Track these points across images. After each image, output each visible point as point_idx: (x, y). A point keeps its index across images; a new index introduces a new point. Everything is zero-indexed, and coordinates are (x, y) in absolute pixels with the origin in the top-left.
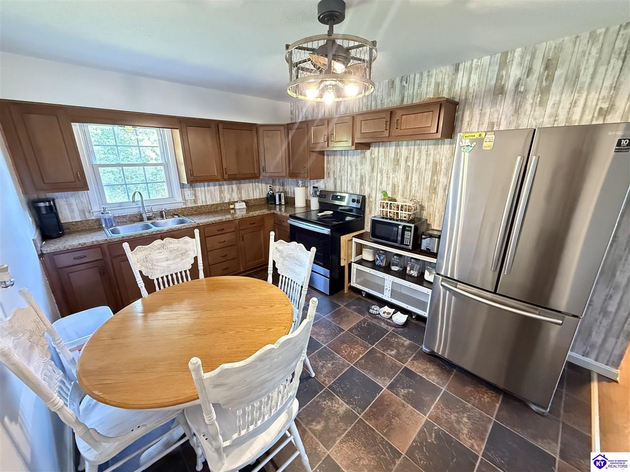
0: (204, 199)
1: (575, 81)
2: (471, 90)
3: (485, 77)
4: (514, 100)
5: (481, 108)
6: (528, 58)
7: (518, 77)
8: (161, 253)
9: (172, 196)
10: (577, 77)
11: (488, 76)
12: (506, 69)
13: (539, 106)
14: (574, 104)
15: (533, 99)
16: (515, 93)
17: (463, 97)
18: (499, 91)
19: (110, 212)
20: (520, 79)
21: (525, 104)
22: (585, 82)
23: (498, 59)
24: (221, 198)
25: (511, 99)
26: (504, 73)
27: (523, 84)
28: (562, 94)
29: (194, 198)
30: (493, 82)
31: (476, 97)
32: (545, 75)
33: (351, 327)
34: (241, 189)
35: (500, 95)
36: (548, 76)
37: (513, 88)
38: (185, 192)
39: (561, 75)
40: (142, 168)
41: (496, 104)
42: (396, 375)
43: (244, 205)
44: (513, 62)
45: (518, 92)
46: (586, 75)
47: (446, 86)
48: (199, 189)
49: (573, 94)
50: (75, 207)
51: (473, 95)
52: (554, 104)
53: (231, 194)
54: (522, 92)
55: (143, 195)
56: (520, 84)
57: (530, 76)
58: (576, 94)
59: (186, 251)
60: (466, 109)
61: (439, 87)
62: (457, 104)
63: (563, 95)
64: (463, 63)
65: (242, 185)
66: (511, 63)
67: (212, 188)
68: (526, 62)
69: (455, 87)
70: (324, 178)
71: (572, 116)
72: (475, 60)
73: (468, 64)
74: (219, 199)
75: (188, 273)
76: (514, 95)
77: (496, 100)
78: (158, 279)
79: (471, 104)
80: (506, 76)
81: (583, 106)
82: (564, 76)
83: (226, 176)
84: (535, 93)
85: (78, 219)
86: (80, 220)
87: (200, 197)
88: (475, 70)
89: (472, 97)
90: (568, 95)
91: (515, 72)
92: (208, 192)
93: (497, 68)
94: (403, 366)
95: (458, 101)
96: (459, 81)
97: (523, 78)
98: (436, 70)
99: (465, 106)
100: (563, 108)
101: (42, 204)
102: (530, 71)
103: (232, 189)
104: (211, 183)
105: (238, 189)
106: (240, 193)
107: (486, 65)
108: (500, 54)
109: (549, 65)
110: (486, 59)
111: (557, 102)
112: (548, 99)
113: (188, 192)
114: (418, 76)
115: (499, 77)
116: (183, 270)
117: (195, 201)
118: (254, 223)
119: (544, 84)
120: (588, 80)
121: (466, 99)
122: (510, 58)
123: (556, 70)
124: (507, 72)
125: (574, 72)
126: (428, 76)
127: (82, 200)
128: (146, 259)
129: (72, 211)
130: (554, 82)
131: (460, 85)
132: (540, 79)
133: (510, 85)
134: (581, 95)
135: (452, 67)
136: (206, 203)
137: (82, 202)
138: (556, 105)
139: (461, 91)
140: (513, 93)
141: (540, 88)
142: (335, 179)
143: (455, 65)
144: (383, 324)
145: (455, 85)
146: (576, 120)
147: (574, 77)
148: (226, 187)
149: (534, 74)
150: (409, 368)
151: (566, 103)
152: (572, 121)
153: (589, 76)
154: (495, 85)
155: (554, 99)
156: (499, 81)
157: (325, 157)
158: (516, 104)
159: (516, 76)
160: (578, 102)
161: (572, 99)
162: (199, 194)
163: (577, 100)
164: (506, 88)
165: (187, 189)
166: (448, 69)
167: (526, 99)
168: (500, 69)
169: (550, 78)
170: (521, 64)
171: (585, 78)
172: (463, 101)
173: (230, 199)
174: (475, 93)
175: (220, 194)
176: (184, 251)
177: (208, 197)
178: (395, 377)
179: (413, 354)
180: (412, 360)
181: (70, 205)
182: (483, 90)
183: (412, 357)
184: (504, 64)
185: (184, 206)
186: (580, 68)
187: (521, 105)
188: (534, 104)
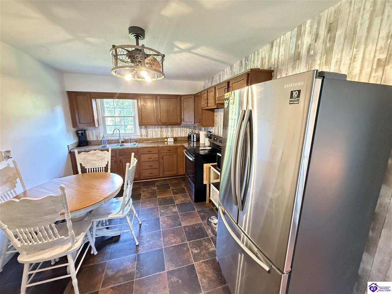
0: (151, 135)
1: (353, 38)
2: (280, 60)
3: (288, 48)
4: (307, 63)
5: (286, 73)
6: (315, 26)
7: (309, 43)
8: (93, 157)
9: (135, 132)
10: (355, 33)
11: (290, 47)
12: (301, 39)
13: (325, 65)
14: (353, 59)
15: (320, 60)
16: (307, 57)
17: (276, 66)
18: (297, 57)
19: (105, 137)
20: (310, 45)
21: (315, 65)
22: (362, 37)
23: (295, 32)
24: (161, 135)
25: (305, 62)
26: (300, 42)
27: (313, 48)
28: (342, 52)
29: (146, 134)
30: (293, 51)
31: (283, 64)
32: (329, 37)
33: (188, 225)
34: (173, 131)
35: (298, 61)
36: (330, 37)
37: (306, 53)
38: (142, 131)
39: (340, 35)
40: (123, 118)
41: (295, 68)
42: (182, 267)
43: (172, 140)
44: (306, 32)
45: (309, 56)
46: (363, 30)
47: (267, 60)
48: (149, 129)
49: (352, 50)
50: (94, 134)
51: (281, 63)
52: (337, 62)
53: (167, 133)
54: (313, 55)
55: (120, 131)
56: (311, 49)
57: (317, 40)
58: (354, 50)
59: (104, 158)
60: (278, 75)
61: (263, 60)
62: (273, 71)
63: (344, 52)
64: (276, 40)
65: (174, 128)
66: (304, 33)
67: (156, 129)
68: (314, 30)
69: (271, 59)
70: (214, 126)
71: (352, 70)
72: (282, 37)
73: (278, 40)
74: (160, 136)
75: (104, 169)
76: (307, 59)
77: (295, 65)
78: (89, 169)
79: (281, 70)
80: (301, 44)
81: (362, 59)
82: (343, 35)
83: (160, 123)
84: (322, 54)
85: (95, 139)
86: (95, 140)
87: (150, 134)
88: (282, 44)
89: (281, 65)
90: (348, 52)
91: (307, 40)
92: (154, 131)
93: (295, 40)
94: (193, 262)
95: (273, 70)
96: (273, 55)
97: (313, 43)
98: (261, 49)
99: (277, 73)
100: (344, 65)
101: (80, 132)
102: (317, 36)
103: (168, 131)
104: (156, 127)
105: (171, 130)
106: (173, 133)
107: (288, 39)
108: (297, 28)
109: (331, 29)
110: (289, 33)
111: (339, 60)
112: (332, 58)
113: (144, 131)
114: (253, 55)
115: (297, 47)
116: (102, 167)
117: (147, 136)
118: (170, 150)
119: (328, 45)
120: (365, 34)
121: (278, 67)
122: (303, 30)
123: (336, 31)
124: (302, 41)
125: (351, 30)
126: (258, 54)
127: (97, 131)
128: (85, 159)
129: (93, 136)
130: (336, 42)
131: (274, 58)
132: (324, 42)
133: (304, 52)
134: (360, 49)
135: (270, 45)
136: (153, 137)
137: (97, 132)
138: (338, 62)
139: (274, 62)
140: (306, 57)
141: (325, 49)
142: (218, 127)
143: (271, 43)
144: (210, 230)
145: (271, 58)
146: (356, 74)
147: (352, 34)
148: (164, 129)
149: (320, 39)
150: (195, 266)
151: (346, 60)
152: (352, 76)
153: (366, 30)
154: (294, 53)
155: (336, 57)
156: (297, 50)
157: (215, 113)
158: (309, 66)
159: (308, 43)
160: (356, 56)
161: (352, 54)
162: (149, 132)
163: (356, 55)
164: (301, 54)
165: (143, 129)
166: (267, 47)
167: (315, 60)
168: (297, 40)
169: (332, 39)
170: (311, 32)
171: (362, 32)
172: (276, 69)
173: (166, 136)
174: (282, 62)
175: (161, 132)
176: (103, 158)
177: (154, 134)
178: (180, 267)
179: (208, 258)
180: (203, 262)
181: (93, 133)
182: (287, 59)
183: (205, 260)
184: (299, 36)
185: (141, 138)
186: (357, 25)
187: (312, 66)
188: (321, 63)
